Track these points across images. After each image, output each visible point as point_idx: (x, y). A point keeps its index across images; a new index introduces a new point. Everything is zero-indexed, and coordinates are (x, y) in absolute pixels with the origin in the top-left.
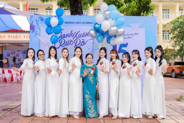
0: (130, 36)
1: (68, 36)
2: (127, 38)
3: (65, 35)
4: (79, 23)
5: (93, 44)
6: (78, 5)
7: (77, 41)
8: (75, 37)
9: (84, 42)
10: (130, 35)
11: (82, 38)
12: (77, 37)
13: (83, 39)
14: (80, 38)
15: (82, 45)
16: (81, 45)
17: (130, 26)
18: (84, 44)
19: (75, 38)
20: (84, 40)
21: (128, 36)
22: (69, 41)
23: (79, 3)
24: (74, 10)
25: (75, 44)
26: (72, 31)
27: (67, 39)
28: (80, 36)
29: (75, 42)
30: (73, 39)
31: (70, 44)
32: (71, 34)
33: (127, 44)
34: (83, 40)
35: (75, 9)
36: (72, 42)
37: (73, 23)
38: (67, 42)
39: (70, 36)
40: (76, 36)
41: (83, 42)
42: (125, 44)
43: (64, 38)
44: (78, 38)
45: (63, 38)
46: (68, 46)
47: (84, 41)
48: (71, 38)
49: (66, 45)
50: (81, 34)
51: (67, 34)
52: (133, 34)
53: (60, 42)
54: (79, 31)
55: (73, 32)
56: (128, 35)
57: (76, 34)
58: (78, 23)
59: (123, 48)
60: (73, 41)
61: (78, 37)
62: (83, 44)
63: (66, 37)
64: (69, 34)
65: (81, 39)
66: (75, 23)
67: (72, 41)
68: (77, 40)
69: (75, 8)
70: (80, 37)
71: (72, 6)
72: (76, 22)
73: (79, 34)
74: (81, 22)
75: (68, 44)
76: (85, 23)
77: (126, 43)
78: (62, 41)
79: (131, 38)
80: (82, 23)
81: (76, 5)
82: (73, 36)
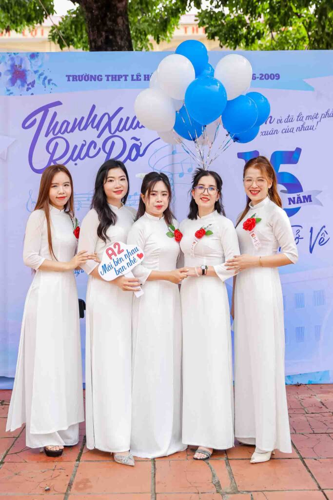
0: (309, 123)
1: (78, 125)
2: (299, 129)
3: (68, 123)
4: (120, 77)
5: (173, 153)
6: (117, 24)
7: (113, 143)
8: (107, 129)
9: (137, 147)
10: (308, 117)
11: (132, 133)
12: (113, 130)
13: (134, 138)
14: (124, 134)
15: (133, 157)
16: (129, 157)
17: (309, 88)
18: (138, 155)
19: (106, 134)
20: (137, 140)
21: (300, 124)
22: (83, 146)
23: (118, 16)
24: (103, 39)
25: (106, 155)
26: (94, 107)
27: (76, 138)
28: (123, 126)
29: (107, 150)
30: (99, 136)
31: (87, 154)
32: (91, 121)
33: (299, 150)
34: (134, 142)
35: (107, 37)
36: (95, 148)
37: (98, 78)
38: (76, 147)
39: (85, 128)
40: (108, 124)
41: (134, 146)
42: (291, 153)
43: (66, 135)
44: (117, 133)
45: (59, 135)
46: (78, 161)
47: (138, 143)
48: (91, 134)
49: (71, 158)
50: (128, 118)
51: (76, 120)
52: (320, 116)
53: (51, 150)
54: (121, 109)
55: (99, 112)
56: (300, 118)
57: (111, 119)
58: (116, 78)
59: (284, 168)
60: (99, 145)
61: (117, 129)
62: (134, 153)
63: (72, 130)
64: (83, 118)
65: (127, 135)
66: (105, 78)
67: (93, 143)
68: (113, 139)
69: (104, 33)
70: (124, 128)
71: (95, 28)
72: (108, 76)
73: (121, 119)
74: (126, 76)
75: (78, 156)
76: (142, 78)
77: (294, 150)
78: (57, 144)
79: (312, 128)
80: (129, 78)
81: (109, 23)
82: (97, 127)
